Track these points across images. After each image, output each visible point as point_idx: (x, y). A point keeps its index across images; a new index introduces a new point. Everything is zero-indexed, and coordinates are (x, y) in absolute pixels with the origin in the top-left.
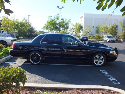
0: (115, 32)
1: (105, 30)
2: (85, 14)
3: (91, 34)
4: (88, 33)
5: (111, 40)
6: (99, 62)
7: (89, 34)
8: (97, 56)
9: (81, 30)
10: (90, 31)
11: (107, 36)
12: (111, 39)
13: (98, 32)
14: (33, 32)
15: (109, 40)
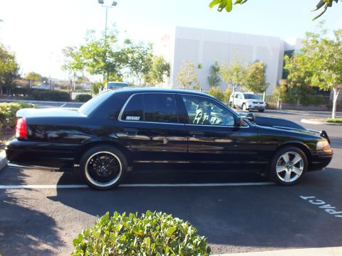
0: (263, 83)
1: (237, 76)
2: (178, 28)
3: (198, 89)
4: (190, 83)
5: (253, 105)
6: (288, 173)
7: (191, 86)
8: (286, 157)
9: (164, 76)
10: (195, 80)
11: (242, 95)
12: (254, 103)
13: (214, 81)
14: (19, 77)
15: (250, 106)
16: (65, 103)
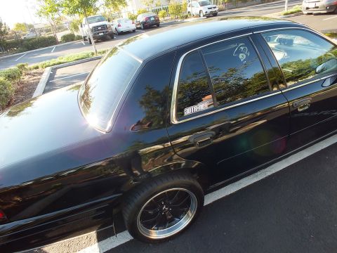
4: (152, 2)
11: (197, 3)
12: (209, 9)
16: (54, 46)
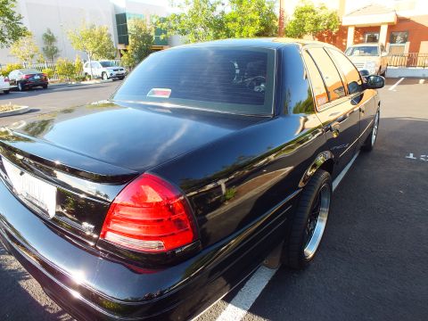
5: (114, 73)
7: (34, 60)
11: (98, 63)
15: (111, 74)
